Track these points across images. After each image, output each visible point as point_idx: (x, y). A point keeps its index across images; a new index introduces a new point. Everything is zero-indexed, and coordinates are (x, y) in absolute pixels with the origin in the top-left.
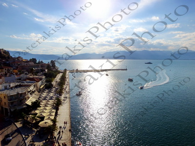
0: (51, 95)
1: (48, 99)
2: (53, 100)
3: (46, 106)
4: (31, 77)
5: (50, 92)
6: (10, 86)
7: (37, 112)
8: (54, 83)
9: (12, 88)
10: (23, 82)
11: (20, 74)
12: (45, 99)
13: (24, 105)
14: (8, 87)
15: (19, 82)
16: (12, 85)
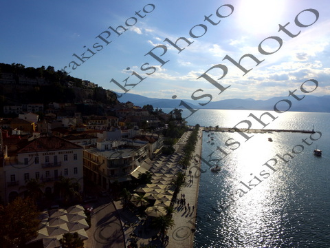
0: (170, 165)
1: (164, 172)
2: (171, 175)
3: (159, 183)
4: (142, 134)
5: (168, 160)
8: (176, 147)
9: (114, 149)
10: (130, 142)
11: (128, 128)
12: (159, 172)
13: (128, 177)
15: (125, 141)
16: (115, 144)
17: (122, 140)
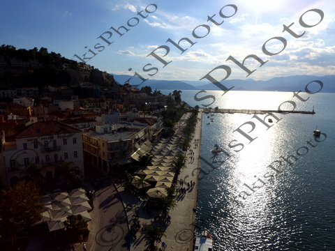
0: (170, 147)
1: (164, 154)
2: (172, 157)
3: (160, 165)
4: (141, 116)
5: (168, 142)
6: (111, 129)
7: (146, 172)
9: (113, 132)
10: (129, 124)
11: (126, 111)
12: (159, 154)
13: (128, 159)
14: (109, 129)
15: (124, 123)
16: (114, 127)
17: (121, 123)
